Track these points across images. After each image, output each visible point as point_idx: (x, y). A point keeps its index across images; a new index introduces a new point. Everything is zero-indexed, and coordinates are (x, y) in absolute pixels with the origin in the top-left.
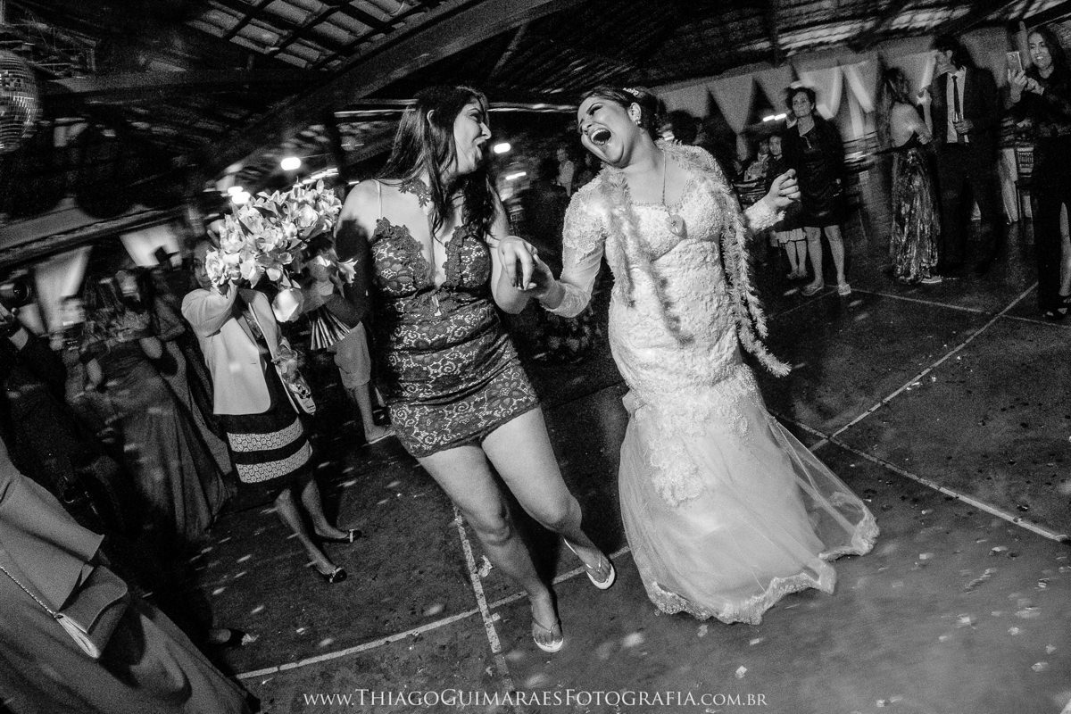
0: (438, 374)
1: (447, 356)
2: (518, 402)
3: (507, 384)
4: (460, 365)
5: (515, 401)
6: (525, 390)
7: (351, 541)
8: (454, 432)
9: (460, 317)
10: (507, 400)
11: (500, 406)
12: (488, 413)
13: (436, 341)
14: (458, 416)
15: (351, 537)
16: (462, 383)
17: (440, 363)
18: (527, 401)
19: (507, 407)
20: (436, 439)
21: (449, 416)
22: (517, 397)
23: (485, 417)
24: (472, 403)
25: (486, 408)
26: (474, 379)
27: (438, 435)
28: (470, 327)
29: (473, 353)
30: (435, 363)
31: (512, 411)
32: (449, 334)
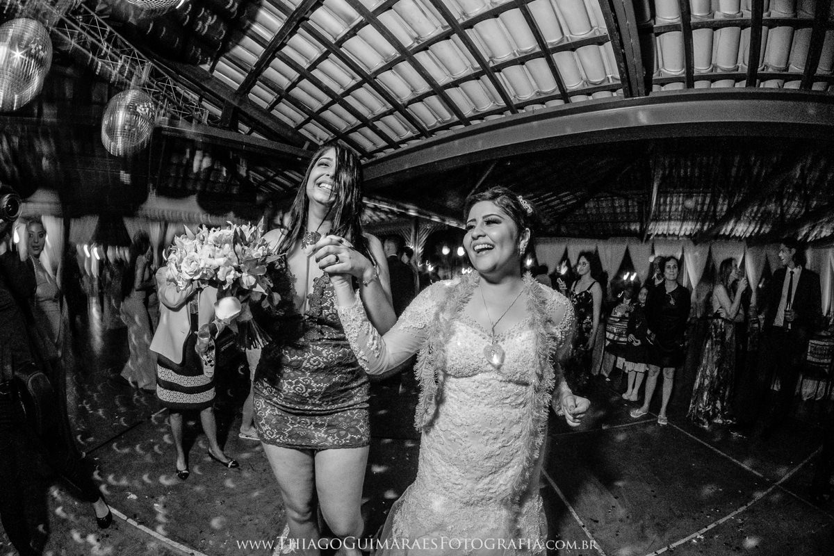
0: (290, 389)
1: (301, 379)
2: (352, 438)
3: (348, 420)
4: (309, 390)
5: (350, 435)
6: (362, 430)
7: (229, 466)
8: (290, 437)
9: (319, 348)
10: (343, 433)
11: (335, 435)
12: (323, 435)
13: (294, 361)
14: (298, 427)
15: (230, 464)
16: (309, 405)
17: (294, 382)
18: (360, 439)
19: (341, 437)
20: (274, 436)
21: (292, 424)
22: (352, 433)
23: (319, 438)
24: (314, 423)
25: (323, 431)
26: (320, 405)
27: (277, 434)
28: (325, 360)
29: (324, 386)
30: (290, 381)
31: (344, 442)
32: (305, 359)
